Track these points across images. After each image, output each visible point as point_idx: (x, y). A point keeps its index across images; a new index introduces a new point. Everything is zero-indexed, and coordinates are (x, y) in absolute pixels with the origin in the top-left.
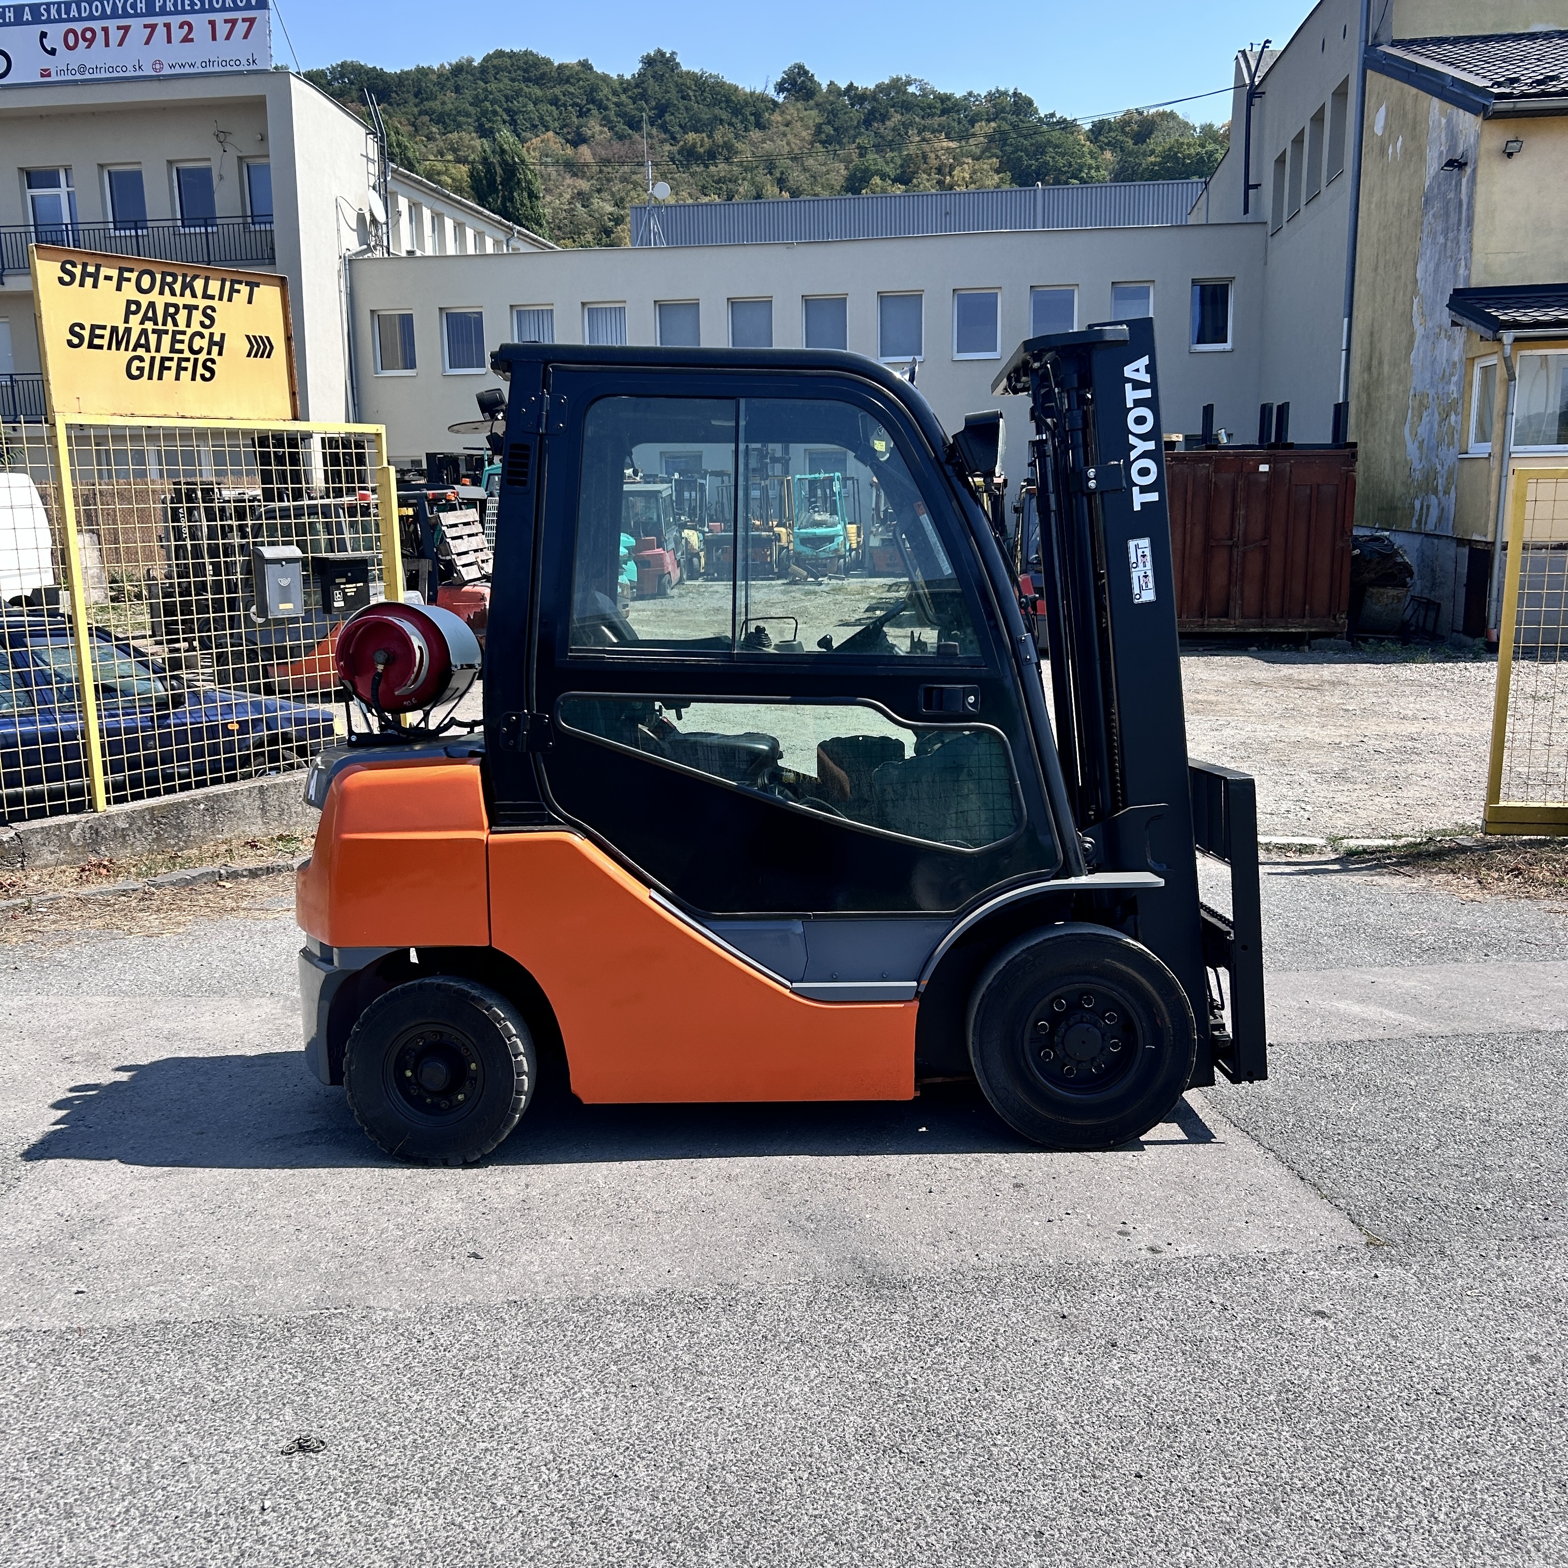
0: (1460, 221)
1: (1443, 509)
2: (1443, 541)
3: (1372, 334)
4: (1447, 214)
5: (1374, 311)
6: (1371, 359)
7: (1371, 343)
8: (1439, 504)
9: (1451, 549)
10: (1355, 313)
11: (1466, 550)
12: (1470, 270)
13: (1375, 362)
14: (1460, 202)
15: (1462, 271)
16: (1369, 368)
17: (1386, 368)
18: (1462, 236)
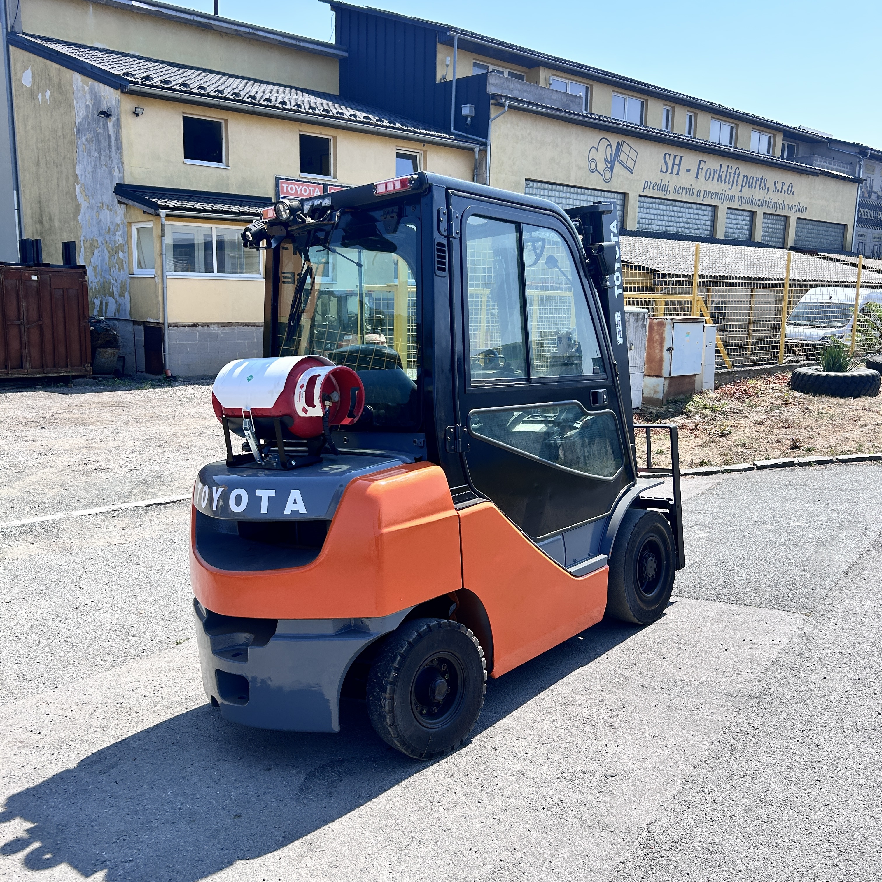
0: (110, 146)
1: (120, 305)
2: (121, 323)
3: (40, 202)
4: (99, 141)
5: (40, 189)
6: (41, 216)
7: (40, 208)
8: (116, 302)
9: (130, 327)
10: (21, 188)
11: (142, 328)
12: (123, 174)
13: (45, 219)
14: (109, 136)
15: (116, 173)
16: (41, 222)
17: (57, 224)
18: (114, 154)
